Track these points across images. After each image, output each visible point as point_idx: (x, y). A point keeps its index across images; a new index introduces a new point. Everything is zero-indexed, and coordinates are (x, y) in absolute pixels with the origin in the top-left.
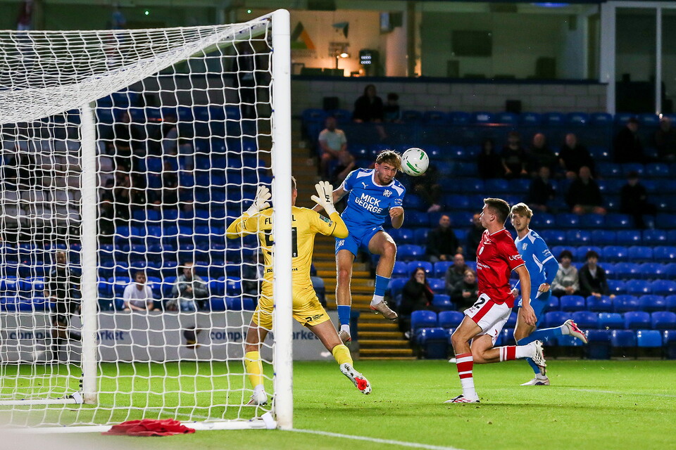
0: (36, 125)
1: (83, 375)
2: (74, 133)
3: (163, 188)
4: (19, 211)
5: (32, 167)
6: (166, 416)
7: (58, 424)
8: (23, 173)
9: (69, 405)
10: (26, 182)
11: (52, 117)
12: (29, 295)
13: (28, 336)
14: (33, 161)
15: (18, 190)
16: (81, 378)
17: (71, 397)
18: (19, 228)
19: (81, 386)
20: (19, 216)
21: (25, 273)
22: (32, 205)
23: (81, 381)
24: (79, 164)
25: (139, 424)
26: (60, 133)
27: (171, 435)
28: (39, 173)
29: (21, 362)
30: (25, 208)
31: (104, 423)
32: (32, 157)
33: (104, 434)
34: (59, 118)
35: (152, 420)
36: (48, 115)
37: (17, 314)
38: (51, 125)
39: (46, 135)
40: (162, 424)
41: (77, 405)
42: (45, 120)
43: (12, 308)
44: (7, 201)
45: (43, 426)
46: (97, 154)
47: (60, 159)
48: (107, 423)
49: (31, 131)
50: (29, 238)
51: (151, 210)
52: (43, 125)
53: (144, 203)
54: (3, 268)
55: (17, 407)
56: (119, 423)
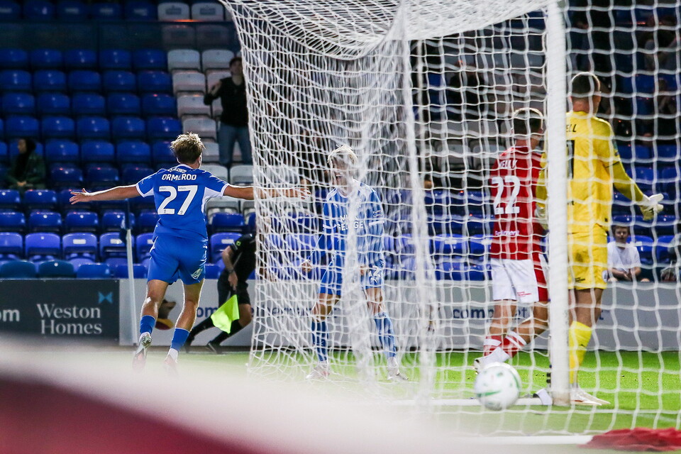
0: (487, 32)
1: (551, 367)
2: (537, 43)
3: (656, 116)
4: (465, 147)
5: (481, 89)
6: (664, 424)
7: (520, 432)
8: (471, 97)
9: (533, 407)
10: (475, 108)
11: (507, 21)
12: (480, 259)
13: (475, 314)
14: (482, 82)
15: (464, 120)
16: (548, 370)
17: (535, 396)
18: (467, 170)
19: (549, 381)
20: (465, 154)
21: (475, 229)
22: (482, 140)
23: (549, 375)
24: (543, 84)
25: (628, 434)
26: (518, 43)
27: (673, 450)
28: (491, 97)
29: (470, 349)
30: (472, 143)
31: (580, 432)
32: (481, 75)
33: (581, 447)
34: (517, 23)
35: (646, 428)
36: (502, 19)
37: (465, 285)
38: (507, 33)
39: (499, 45)
40: (662, 434)
41: (544, 407)
42: (499, 25)
43: (457, 277)
44: (450, 135)
45: (499, 435)
46: (567, 70)
47: (518, 78)
48: (587, 431)
49: (479, 40)
50: (480, 183)
51: (640, 146)
52: (497, 33)
53: (630, 135)
54: (447, 225)
55: (466, 408)
56: (602, 432)
